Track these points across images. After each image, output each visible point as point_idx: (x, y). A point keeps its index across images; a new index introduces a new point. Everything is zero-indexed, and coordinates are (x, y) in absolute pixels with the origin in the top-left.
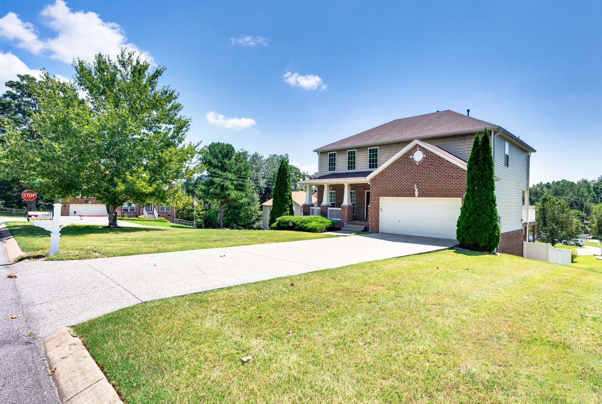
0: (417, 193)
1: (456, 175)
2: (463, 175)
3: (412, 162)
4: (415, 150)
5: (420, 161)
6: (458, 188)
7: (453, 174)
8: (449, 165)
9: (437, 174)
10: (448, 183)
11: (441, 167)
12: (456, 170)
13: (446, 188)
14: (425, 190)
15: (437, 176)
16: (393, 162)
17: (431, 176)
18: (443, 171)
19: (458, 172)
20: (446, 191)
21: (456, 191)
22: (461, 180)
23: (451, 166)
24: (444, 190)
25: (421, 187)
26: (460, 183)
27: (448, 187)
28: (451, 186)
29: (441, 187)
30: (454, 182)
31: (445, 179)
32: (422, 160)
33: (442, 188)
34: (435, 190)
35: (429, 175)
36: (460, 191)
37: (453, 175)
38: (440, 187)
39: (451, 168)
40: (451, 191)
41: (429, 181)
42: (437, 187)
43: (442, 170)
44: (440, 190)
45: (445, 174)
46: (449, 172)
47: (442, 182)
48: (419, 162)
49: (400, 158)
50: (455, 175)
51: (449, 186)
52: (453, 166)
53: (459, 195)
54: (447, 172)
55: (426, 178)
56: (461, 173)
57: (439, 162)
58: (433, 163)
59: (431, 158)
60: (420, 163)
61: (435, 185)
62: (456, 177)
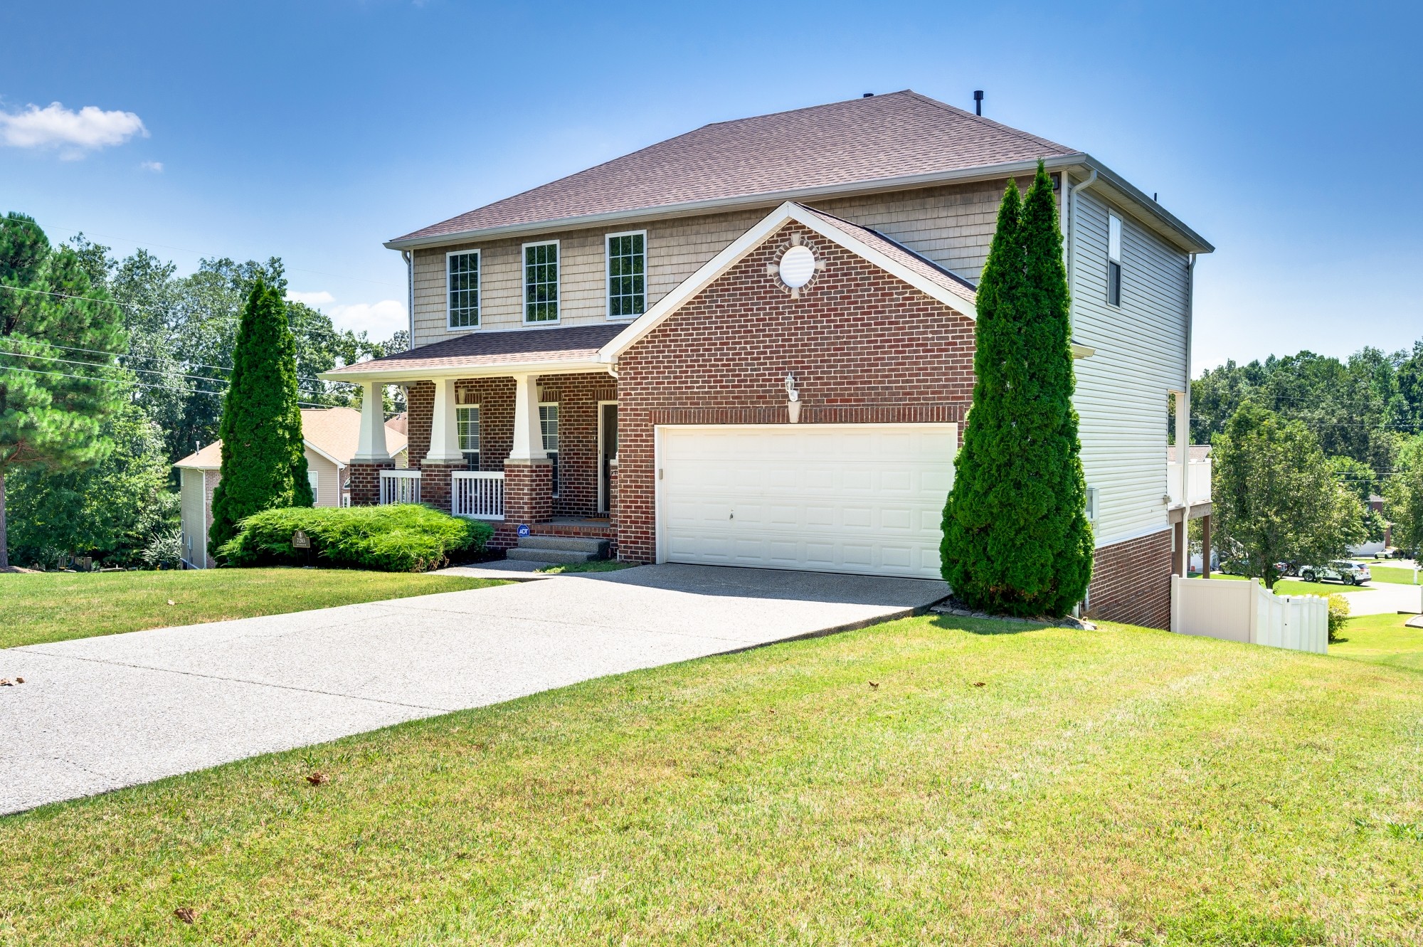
0: (794, 409)
1: (938, 338)
2: (962, 337)
3: (775, 291)
4: (787, 244)
5: (806, 286)
6: (945, 386)
7: (925, 333)
8: (912, 299)
9: (866, 336)
10: (907, 369)
11: (883, 306)
12: (935, 321)
13: (901, 388)
14: (826, 395)
15: (869, 342)
16: (704, 291)
17: (845, 343)
18: (891, 323)
19: (943, 326)
20: (901, 399)
21: (939, 398)
22: (955, 356)
23: (919, 304)
24: (894, 394)
25: (812, 384)
26: (951, 368)
27: (907, 381)
28: (918, 381)
29: (883, 382)
30: (930, 363)
31: (896, 352)
32: (810, 282)
33: (887, 388)
34: (863, 394)
35: (838, 338)
36: (953, 398)
37: (927, 339)
38: (880, 382)
39: (918, 310)
40: (919, 399)
41: (839, 361)
42: (870, 382)
43: (887, 317)
44: (879, 394)
45: (897, 334)
46: (910, 328)
47: (887, 364)
48: (801, 289)
49: (728, 273)
50: (933, 339)
51: (912, 381)
52: (925, 303)
53: (949, 414)
54: (903, 328)
55: (828, 350)
56: (955, 331)
57: (876, 290)
58: (852, 291)
59: (845, 275)
60: (806, 292)
61: (862, 377)
62: (936, 344)
